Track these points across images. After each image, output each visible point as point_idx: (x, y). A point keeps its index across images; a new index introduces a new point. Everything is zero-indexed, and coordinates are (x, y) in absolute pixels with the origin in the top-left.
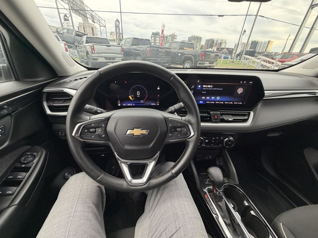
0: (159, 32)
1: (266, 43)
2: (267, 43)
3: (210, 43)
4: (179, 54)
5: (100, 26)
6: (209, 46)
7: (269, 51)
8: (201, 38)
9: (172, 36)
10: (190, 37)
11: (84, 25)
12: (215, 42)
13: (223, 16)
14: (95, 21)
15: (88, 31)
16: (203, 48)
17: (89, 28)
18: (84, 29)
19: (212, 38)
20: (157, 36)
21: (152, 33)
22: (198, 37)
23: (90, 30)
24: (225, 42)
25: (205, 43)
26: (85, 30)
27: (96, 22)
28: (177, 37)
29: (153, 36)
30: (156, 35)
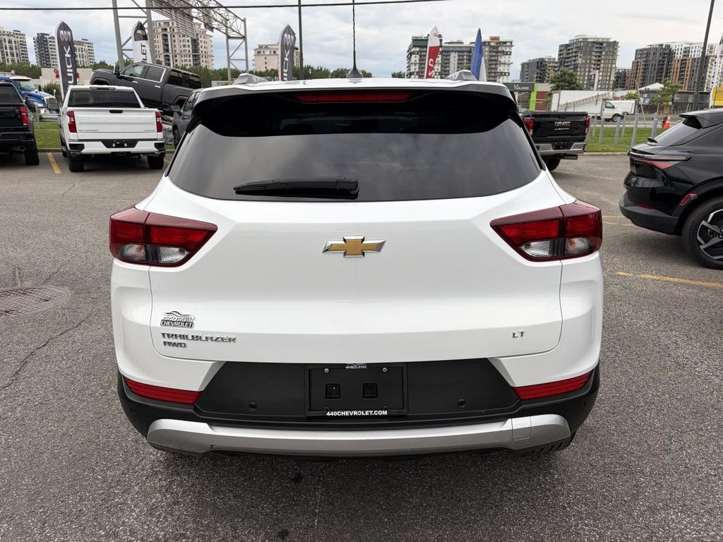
3: (654, 61)
5: (229, 37)
6: (652, 73)
8: (615, 43)
9: (492, 44)
10: (567, 46)
11: (166, 30)
12: (679, 56)
14: (215, 24)
15: (177, 48)
16: (626, 82)
17: (182, 38)
18: (166, 40)
19: (665, 42)
22: (601, 44)
23: (187, 44)
25: (636, 64)
26: (167, 45)
27: (216, 26)
28: (513, 49)
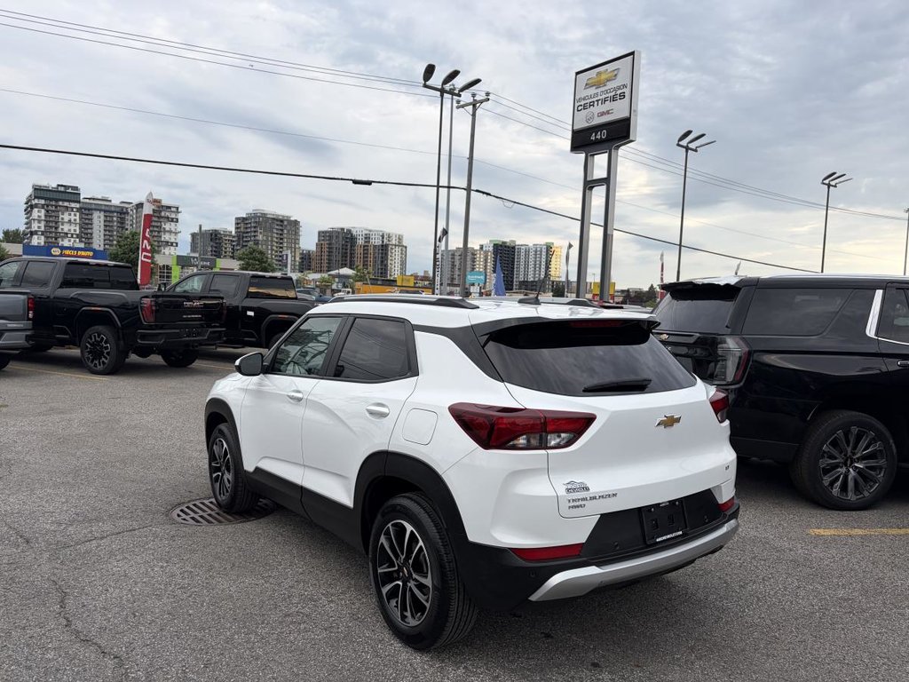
0: (76, 188)
1: (541, 252)
2: (544, 250)
3: (337, 244)
4: (251, 313)
6: (337, 257)
7: (557, 279)
8: (296, 223)
10: (244, 219)
12: (360, 242)
13: (369, 183)
16: (313, 264)
19: (345, 226)
20: (66, 204)
21: (30, 191)
22: (282, 221)
24: (400, 244)
25: (319, 245)
29: (43, 202)
30: (57, 200)
